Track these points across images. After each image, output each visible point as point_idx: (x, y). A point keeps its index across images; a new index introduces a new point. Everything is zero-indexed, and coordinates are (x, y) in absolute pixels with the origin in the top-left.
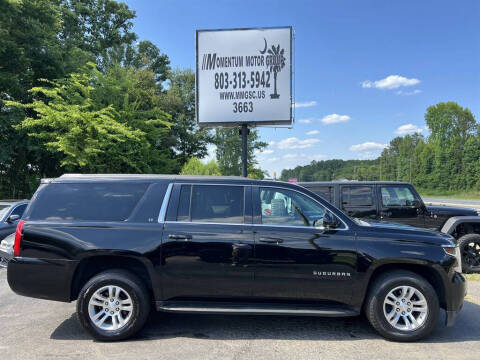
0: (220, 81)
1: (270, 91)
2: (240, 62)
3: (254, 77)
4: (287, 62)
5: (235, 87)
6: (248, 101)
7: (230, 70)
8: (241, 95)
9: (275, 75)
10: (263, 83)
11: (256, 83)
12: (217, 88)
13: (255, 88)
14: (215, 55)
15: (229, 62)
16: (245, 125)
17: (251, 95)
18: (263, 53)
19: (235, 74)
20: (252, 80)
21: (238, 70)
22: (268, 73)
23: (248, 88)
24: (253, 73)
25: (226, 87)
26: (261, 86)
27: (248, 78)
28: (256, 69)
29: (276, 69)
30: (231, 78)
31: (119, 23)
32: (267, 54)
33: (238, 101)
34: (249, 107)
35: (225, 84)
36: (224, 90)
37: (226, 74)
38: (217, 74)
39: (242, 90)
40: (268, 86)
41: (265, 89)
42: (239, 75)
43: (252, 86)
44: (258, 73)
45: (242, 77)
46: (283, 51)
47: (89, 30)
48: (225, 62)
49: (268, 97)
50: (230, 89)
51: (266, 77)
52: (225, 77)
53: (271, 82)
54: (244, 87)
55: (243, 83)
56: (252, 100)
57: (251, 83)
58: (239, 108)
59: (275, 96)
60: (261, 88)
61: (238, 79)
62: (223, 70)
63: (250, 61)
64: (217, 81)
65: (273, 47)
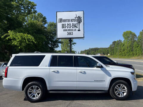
0: (63, 26)
2: (69, 21)
3: (73, 25)
4: (82, 21)
5: (68, 28)
6: (71, 32)
7: (66, 23)
8: (69, 30)
9: (79, 24)
10: (76, 27)
11: (74, 27)
12: (62, 28)
14: (62, 19)
15: (66, 21)
16: (71, 38)
17: (72, 30)
18: (75, 18)
19: (68, 24)
20: (73, 26)
21: (68, 23)
22: (77, 24)
23: (71, 28)
24: (73, 24)
25: (65, 28)
27: (71, 25)
28: (73, 23)
29: (79, 23)
30: (67, 25)
31: (32, 8)
32: (76, 18)
33: (68, 32)
34: (72, 33)
35: (65, 27)
37: (65, 24)
38: (62, 24)
40: (77, 27)
41: (76, 28)
43: (73, 28)
44: (74, 24)
45: (70, 25)
46: (81, 18)
47: (23, 10)
48: (65, 21)
50: (66, 28)
51: (76, 25)
52: (65, 25)
53: (78, 26)
54: (70, 28)
55: (70, 27)
56: (72, 31)
57: (72, 27)
58: (69, 34)
59: (79, 30)
60: (75, 28)
61: (68, 26)
62: (64, 23)
63: (72, 20)
64: (62, 26)
65: (78, 16)
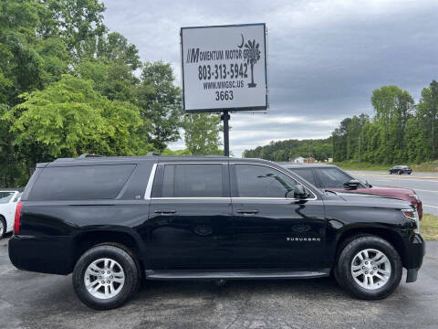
0: (203, 73)
1: (247, 81)
2: (220, 55)
3: (233, 68)
4: (262, 55)
5: (216, 78)
6: (229, 90)
7: (212, 63)
8: (222, 85)
9: (252, 66)
10: (241, 74)
11: (235, 74)
12: (201, 79)
13: (234, 79)
14: (198, 50)
15: (211, 56)
16: (226, 111)
17: (231, 85)
18: (241, 47)
19: (216, 66)
20: (232, 71)
21: (219, 62)
22: (245, 65)
23: (228, 79)
24: (232, 65)
25: (209, 78)
26: (239, 76)
27: (228, 70)
28: (234, 61)
29: (253, 61)
30: (213, 70)
31: (91, 17)
32: (244, 48)
33: (220, 90)
34: (229, 94)
35: (208, 75)
36: (207, 81)
37: (209, 66)
38: (200, 67)
39: (223, 80)
40: (246, 76)
41: (244, 79)
42: (220, 67)
43: (232, 77)
44: (236, 65)
45: (223, 69)
46: (258, 45)
47: (63, 24)
48: (207, 56)
49: (246, 86)
50: (213, 80)
51: (244, 68)
52: (208, 69)
53: (249, 72)
54: (225, 77)
55: (223, 74)
56: (232, 89)
57: (231, 74)
58: (221, 97)
59: (252, 85)
60: (240, 78)
61: (219, 71)
62: (205, 63)
63: (229, 55)
64: (200, 73)
65: (249, 42)
